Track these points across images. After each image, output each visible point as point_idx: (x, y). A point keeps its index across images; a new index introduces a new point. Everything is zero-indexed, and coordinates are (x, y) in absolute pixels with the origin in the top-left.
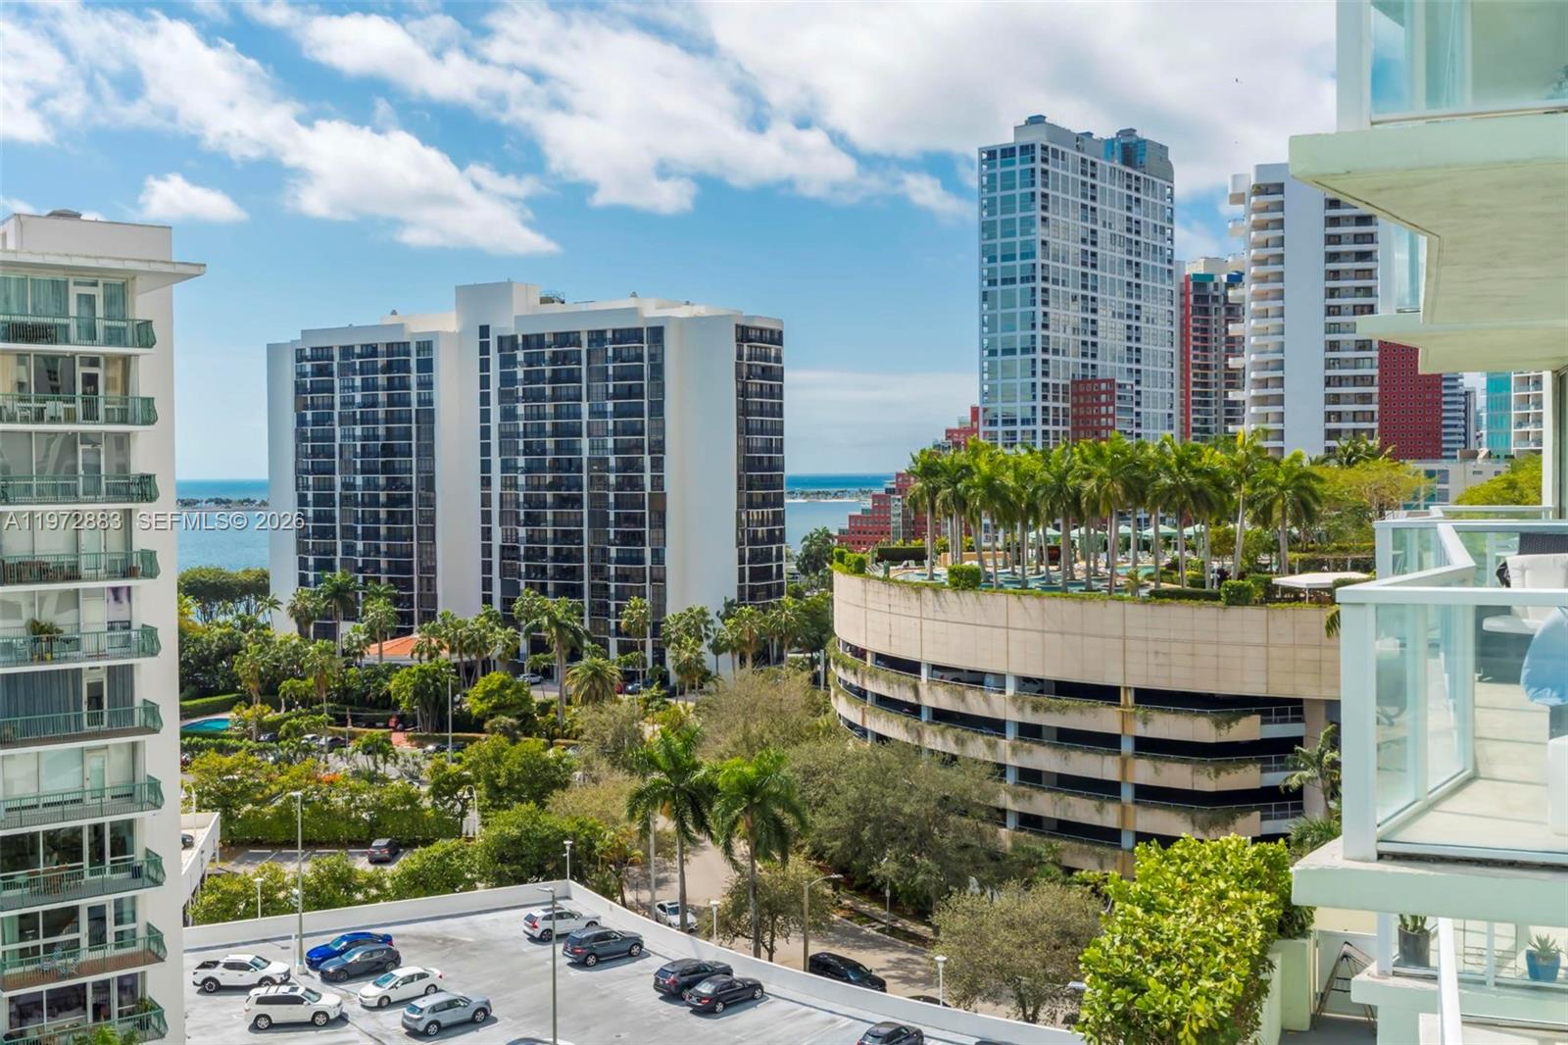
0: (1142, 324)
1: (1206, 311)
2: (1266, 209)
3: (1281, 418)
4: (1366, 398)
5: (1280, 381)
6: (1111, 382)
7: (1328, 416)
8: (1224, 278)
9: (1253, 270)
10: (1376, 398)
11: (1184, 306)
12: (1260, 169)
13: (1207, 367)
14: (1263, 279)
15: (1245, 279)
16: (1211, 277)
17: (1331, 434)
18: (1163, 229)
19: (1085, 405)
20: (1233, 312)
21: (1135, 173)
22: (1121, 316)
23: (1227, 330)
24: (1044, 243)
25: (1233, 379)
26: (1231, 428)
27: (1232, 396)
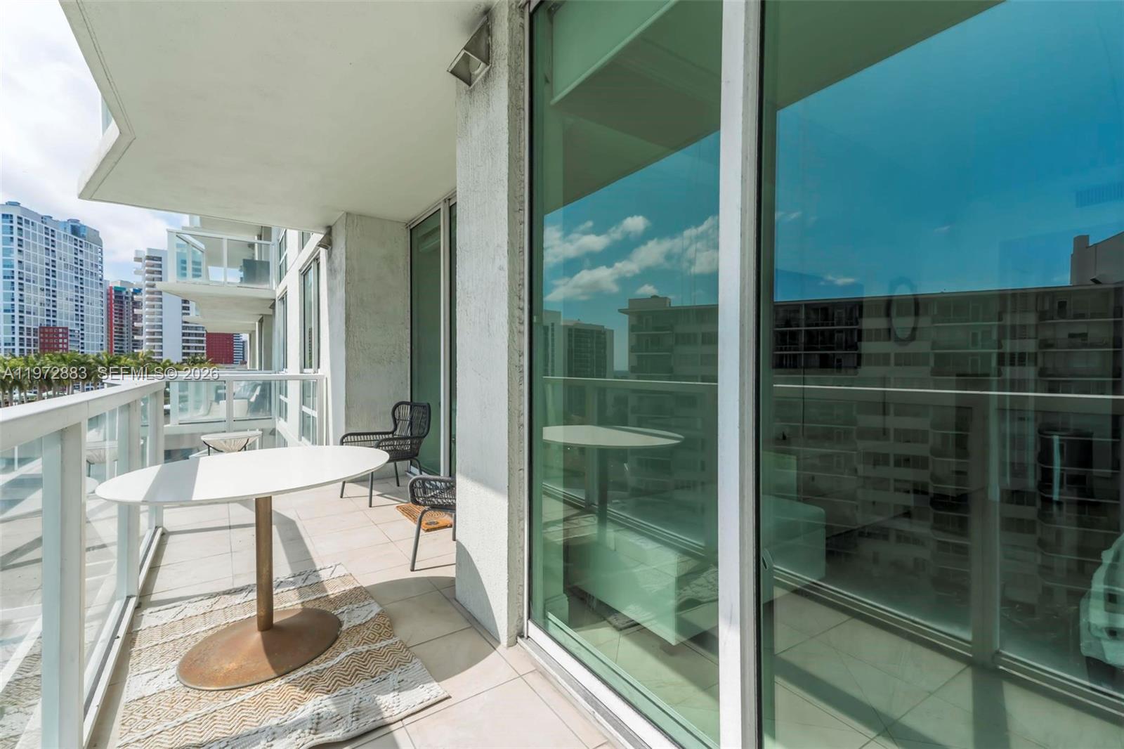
0: (84, 304)
1: (122, 302)
2: (153, 266)
3: (161, 347)
4: (201, 342)
5: (161, 333)
6: (66, 328)
7: (184, 348)
8: (132, 290)
9: (147, 289)
10: (205, 342)
11: (109, 299)
12: (149, 250)
13: (122, 325)
14: (148, 293)
15: (143, 291)
16: (125, 289)
17: (184, 354)
18: (96, 266)
19: (49, 338)
20: (136, 304)
21: (79, 239)
22: (71, 300)
23: (133, 312)
24: (20, 262)
25: (137, 331)
26: (135, 351)
27: (136, 337)
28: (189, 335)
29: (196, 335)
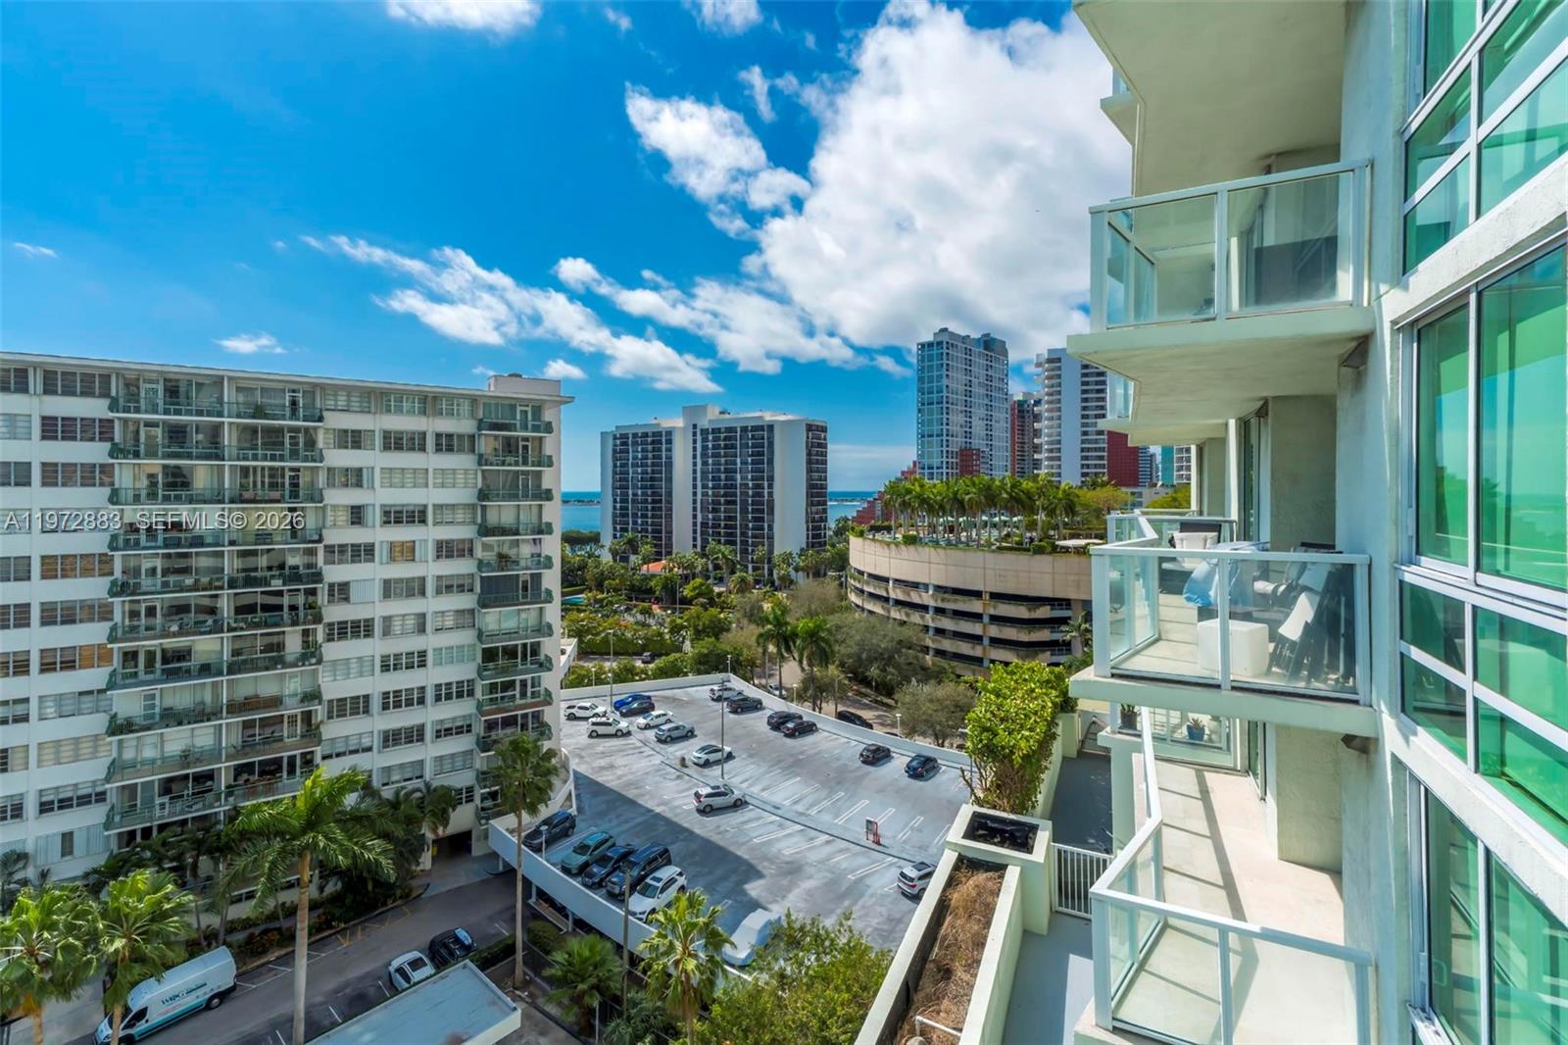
0: (993, 423)
1: (1023, 417)
2: (1053, 370)
3: (1059, 467)
4: (1101, 458)
5: (1059, 450)
6: (978, 450)
7: (1083, 466)
8: (1032, 402)
9: (1046, 398)
10: (1106, 458)
11: (1013, 415)
12: (1050, 351)
13: (1024, 443)
14: (1049, 402)
15: (1042, 402)
16: (1026, 401)
17: (1084, 475)
18: (1003, 379)
19: (966, 460)
20: (1037, 418)
21: (990, 353)
22: (983, 419)
23: (1033, 426)
24: (947, 386)
25: (1037, 448)
26: (1035, 471)
27: (1036, 456)
28: (1089, 450)
29: (1096, 450)
